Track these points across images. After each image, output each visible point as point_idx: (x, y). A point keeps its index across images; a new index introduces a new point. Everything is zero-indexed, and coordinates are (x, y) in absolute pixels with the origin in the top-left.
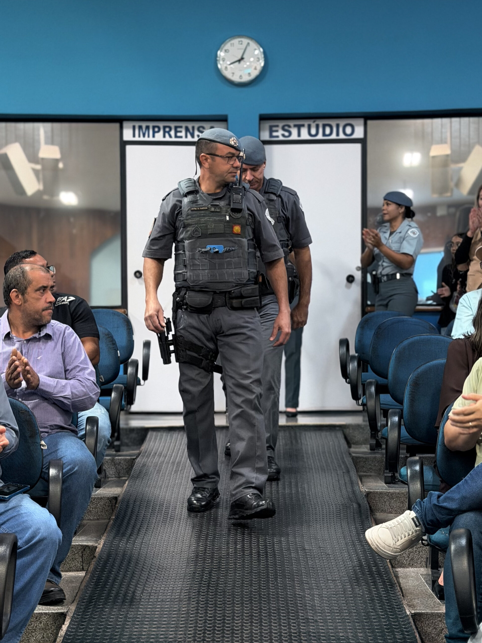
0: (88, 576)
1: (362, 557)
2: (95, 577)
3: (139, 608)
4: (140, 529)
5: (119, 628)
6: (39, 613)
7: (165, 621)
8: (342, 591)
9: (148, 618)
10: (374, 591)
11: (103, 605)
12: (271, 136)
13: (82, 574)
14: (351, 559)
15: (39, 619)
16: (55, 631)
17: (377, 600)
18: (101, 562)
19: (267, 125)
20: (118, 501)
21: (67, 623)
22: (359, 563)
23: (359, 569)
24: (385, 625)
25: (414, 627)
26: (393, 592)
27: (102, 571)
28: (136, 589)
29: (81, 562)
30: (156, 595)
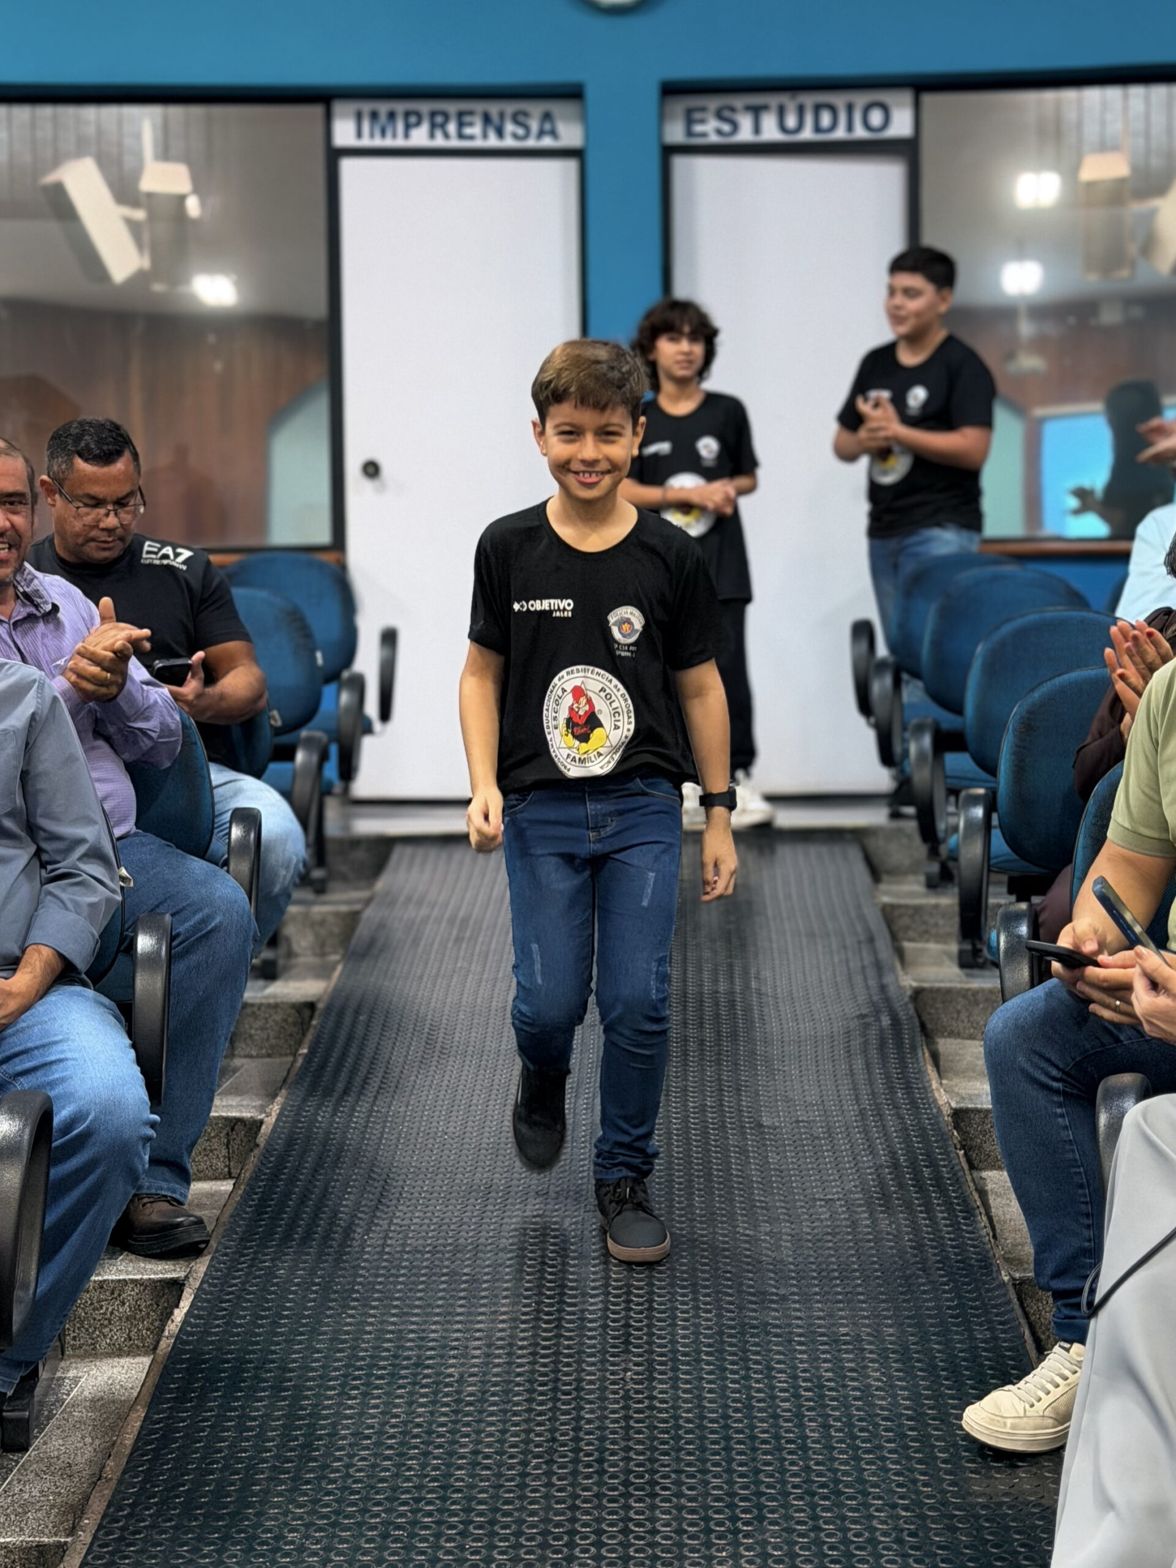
0: (240, 1192)
1: (899, 1143)
2: (256, 1194)
3: (359, 1266)
4: (367, 1078)
5: (308, 1317)
6: (119, 1281)
7: (420, 1299)
8: (847, 1227)
9: (379, 1291)
10: (927, 1226)
11: (272, 1260)
12: (690, 133)
13: (227, 1186)
14: (872, 1151)
15: (119, 1295)
16: (157, 1324)
17: (932, 1247)
18: (272, 1159)
19: (679, 106)
20: (317, 1013)
21: (185, 1304)
22: (892, 1158)
23: (890, 1174)
24: (949, 1308)
25: (1019, 1312)
26: (970, 1228)
27: (274, 1177)
28: (352, 1223)
29: (225, 1157)
30: (400, 1236)
